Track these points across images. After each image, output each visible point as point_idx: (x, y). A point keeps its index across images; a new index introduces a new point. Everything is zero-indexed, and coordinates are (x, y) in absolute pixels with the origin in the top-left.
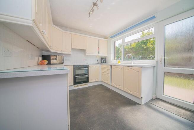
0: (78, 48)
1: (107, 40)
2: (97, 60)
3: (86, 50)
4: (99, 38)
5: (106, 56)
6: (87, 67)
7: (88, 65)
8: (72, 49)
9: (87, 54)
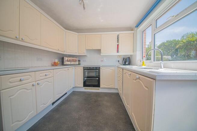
0: (92, 49)
1: (133, 32)
2: (119, 61)
3: (100, 50)
4: (118, 33)
5: (131, 55)
6: (97, 69)
7: (100, 67)
8: (86, 50)
9: (101, 54)
